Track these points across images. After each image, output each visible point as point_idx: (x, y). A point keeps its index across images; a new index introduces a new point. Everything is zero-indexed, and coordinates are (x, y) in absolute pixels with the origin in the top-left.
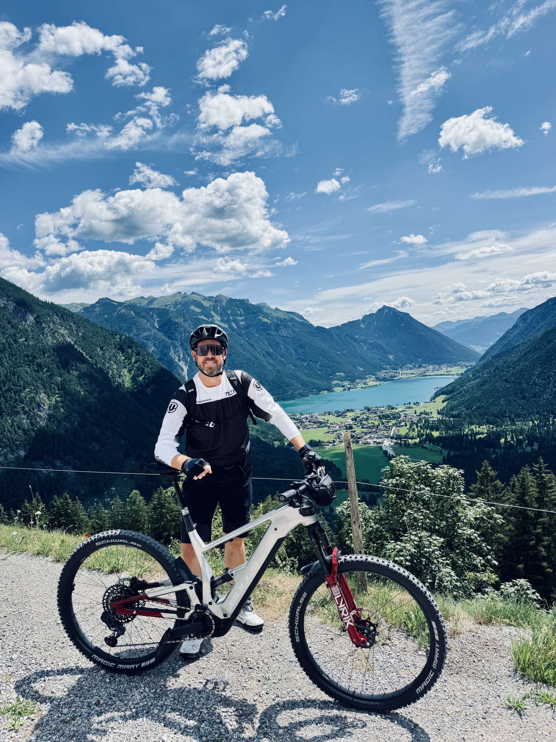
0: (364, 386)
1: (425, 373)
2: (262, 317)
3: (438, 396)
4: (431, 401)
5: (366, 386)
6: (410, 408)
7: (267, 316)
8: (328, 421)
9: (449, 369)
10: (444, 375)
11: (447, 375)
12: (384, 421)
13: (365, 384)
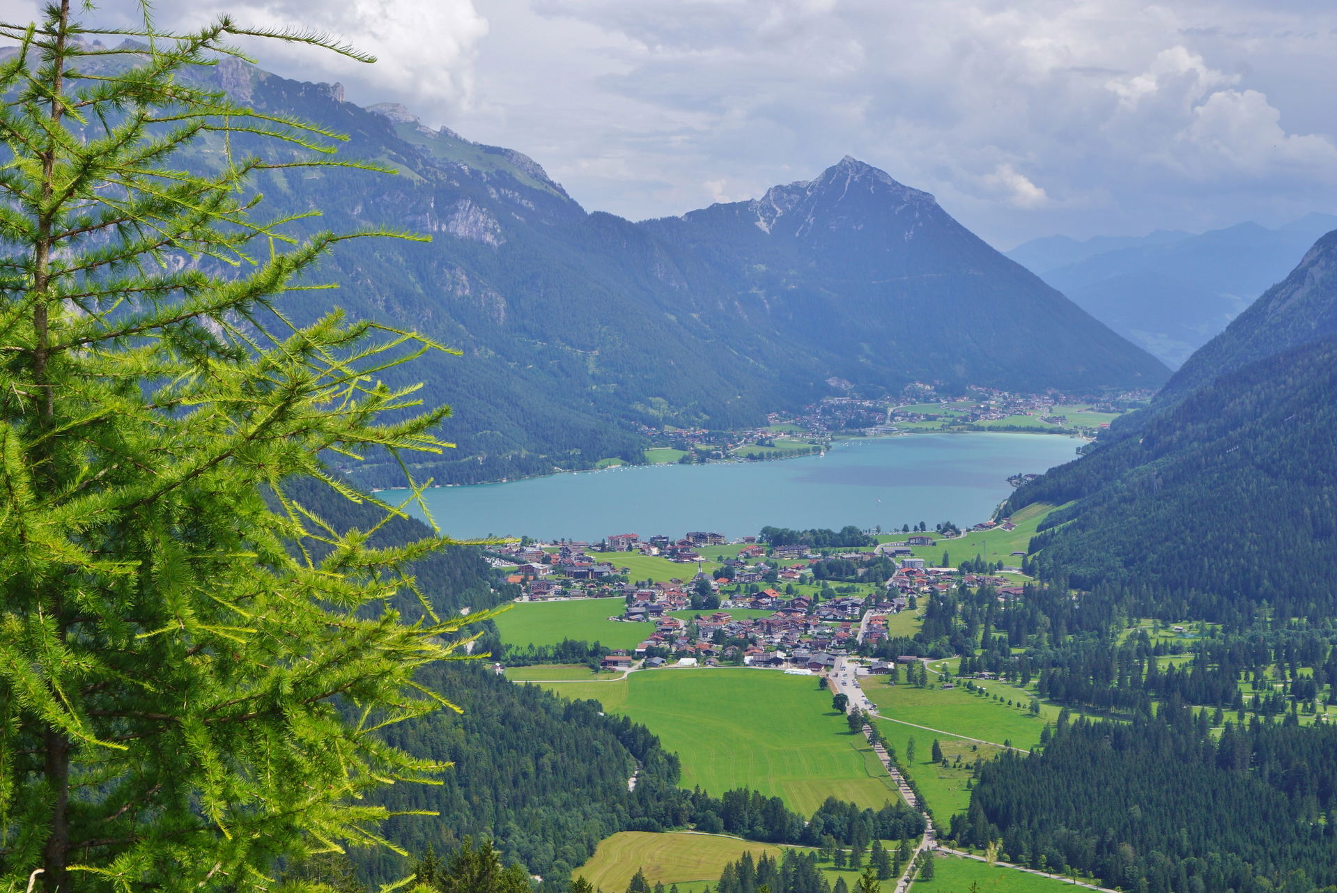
0: (757, 450)
1: (975, 417)
2: (391, 157)
3: (1023, 506)
4: (997, 521)
5: (765, 450)
6: (922, 541)
7: (407, 153)
8: (625, 571)
9: (1059, 410)
10: (1040, 430)
11: (1051, 432)
12: (833, 585)
13: (761, 443)
